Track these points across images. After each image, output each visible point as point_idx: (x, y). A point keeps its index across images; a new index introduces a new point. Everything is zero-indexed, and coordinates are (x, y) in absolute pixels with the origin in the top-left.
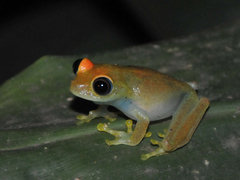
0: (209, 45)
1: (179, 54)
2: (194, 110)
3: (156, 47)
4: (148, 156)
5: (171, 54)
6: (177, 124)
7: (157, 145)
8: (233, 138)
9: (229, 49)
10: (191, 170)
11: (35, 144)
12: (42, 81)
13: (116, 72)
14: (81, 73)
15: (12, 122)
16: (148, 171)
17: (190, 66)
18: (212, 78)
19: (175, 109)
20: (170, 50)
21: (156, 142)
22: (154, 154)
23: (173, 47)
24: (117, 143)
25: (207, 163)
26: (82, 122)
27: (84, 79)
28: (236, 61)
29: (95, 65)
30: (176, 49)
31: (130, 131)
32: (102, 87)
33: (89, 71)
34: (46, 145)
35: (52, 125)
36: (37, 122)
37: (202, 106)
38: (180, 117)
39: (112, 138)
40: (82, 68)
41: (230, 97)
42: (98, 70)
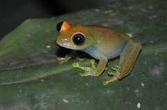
0: (131, 8)
1: (113, 15)
2: (133, 51)
3: (97, 10)
4: (107, 82)
5: (107, 15)
6: (125, 61)
7: (112, 75)
8: (157, 67)
9: (144, 10)
10: (134, 90)
11: (34, 78)
12: (28, 36)
13: (86, 29)
14: (63, 31)
15: (14, 63)
16: (108, 92)
17: (122, 22)
18: (137, 29)
19: (122, 51)
20: (106, 12)
21: (111, 73)
22: (111, 81)
23: (108, 10)
24: (86, 75)
25: (143, 85)
26: (62, 62)
27: (66, 35)
28: (150, 17)
29: (72, 26)
30: (110, 11)
31: (94, 67)
32: (78, 40)
33: (68, 30)
34: (42, 78)
35: (42, 65)
36: (31, 63)
37: (138, 48)
38: (125, 56)
39: (83, 72)
40: (63, 28)
41: (151, 42)
42: (74, 28)
